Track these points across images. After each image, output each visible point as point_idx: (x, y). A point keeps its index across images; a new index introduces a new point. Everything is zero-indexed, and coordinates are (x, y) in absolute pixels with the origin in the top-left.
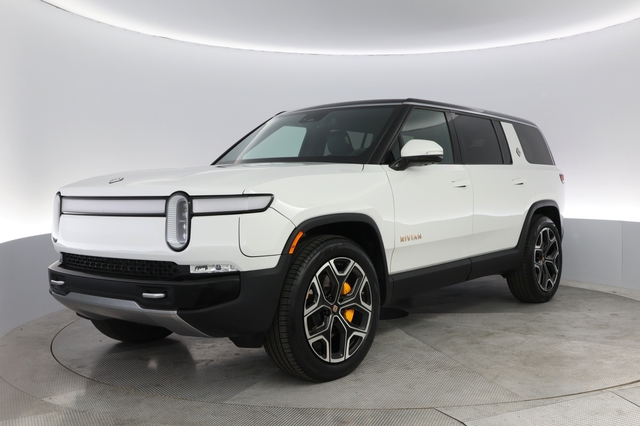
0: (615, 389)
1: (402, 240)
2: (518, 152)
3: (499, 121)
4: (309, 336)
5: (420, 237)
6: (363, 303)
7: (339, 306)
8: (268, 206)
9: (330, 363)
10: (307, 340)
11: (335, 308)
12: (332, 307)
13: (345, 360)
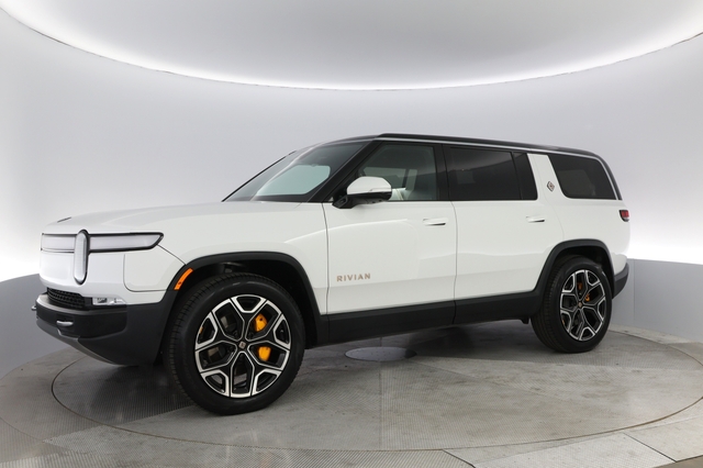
0: (627, 431)
1: (339, 278)
2: (550, 186)
3: (525, 153)
4: (201, 370)
5: (368, 276)
6: (277, 341)
7: (248, 343)
8: (156, 244)
9: (230, 397)
10: (199, 374)
11: (242, 345)
12: (238, 343)
13: (252, 396)
